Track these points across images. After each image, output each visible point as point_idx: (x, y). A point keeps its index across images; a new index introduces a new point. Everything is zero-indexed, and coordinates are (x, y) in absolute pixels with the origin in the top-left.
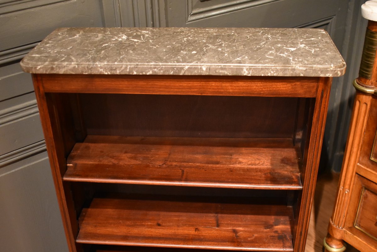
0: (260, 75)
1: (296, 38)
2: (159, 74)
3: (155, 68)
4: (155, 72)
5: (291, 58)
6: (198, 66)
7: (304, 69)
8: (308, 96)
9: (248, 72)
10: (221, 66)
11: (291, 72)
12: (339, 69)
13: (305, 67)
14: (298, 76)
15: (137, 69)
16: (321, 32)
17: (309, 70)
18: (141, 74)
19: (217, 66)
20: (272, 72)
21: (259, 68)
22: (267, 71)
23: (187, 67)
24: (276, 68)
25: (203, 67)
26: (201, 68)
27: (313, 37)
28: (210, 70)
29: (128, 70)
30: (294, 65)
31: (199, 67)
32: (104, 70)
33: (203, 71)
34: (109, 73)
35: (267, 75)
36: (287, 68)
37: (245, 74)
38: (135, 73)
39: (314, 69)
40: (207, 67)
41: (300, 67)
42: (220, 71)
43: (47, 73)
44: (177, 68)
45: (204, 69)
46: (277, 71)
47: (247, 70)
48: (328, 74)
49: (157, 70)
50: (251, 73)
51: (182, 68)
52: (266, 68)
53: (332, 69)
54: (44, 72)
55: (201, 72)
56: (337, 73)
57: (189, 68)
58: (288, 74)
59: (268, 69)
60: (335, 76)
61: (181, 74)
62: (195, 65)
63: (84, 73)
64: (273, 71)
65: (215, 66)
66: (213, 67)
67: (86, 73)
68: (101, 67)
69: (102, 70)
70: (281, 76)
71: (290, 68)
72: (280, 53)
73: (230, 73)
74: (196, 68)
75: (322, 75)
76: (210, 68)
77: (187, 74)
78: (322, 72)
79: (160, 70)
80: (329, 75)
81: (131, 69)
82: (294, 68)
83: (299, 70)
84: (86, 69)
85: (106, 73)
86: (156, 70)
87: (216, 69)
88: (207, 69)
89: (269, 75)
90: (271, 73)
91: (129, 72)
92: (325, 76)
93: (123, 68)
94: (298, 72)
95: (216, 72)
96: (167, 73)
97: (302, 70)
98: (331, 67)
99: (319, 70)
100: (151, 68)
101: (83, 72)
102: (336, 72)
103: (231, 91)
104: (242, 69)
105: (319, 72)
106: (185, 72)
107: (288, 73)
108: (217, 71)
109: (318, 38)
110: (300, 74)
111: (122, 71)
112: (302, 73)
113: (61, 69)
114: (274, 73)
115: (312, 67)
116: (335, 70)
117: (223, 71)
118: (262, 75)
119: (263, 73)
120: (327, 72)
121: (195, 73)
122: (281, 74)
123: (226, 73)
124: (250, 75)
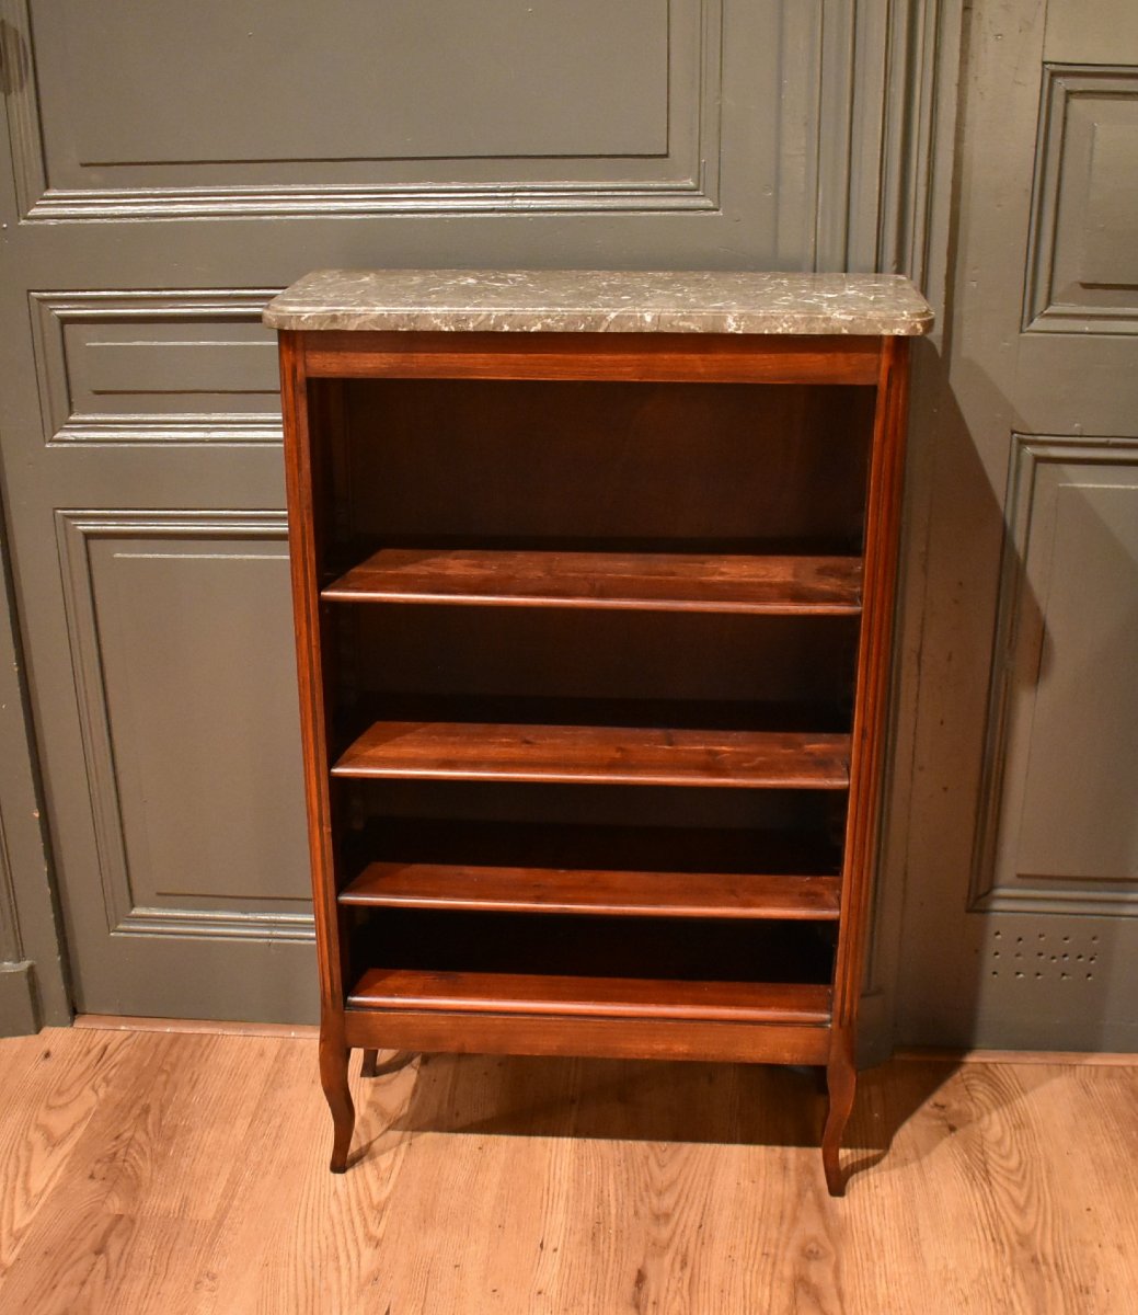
0: (760, 332)
1: (842, 284)
2: (555, 331)
3: (548, 317)
4: (548, 325)
5: (824, 305)
6: (635, 312)
7: (850, 318)
8: (860, 381)
9: (737, 325)
10: (682, 313)
11: (824, 325)
12: (918, 320)
13: (851, 314)
14: (837, 333)
15: (510, 319)
17: (860, 322)
18: (518, 330)
19: (674, 313)
20: (785, 325)
21: (759, 318)
22: (775, 323)
23: (613, 315)
24: (793, 319)
25: (646, 315)
26: (641, 317)
27: (876, 283)
28: (659, 320)
29: (492, 322)
30: (829, 312)
31: (639, 314)
32: (441, 322)
33: (645, 322)
34: (453, 329)
35: (774, 332)
36: (814, 316)
37: (730, 330)
38: (506, 328)
39: (868, 320)
40: (654, 315)
41: (840, 314)
42: (681, 324)
43: (322, 329)
44: (593, 319)
45: (648, 318)
46: (795, 322)
47: (734, 320)
48: (898, 329)
49: (552, 321)
50: (743, 328)
51: (604, 317)
52: (773, 318)
53: (905, 319)
54: (316, 328)
55: (642, 326)
56: (915, 327)
57: (617, 317)
58: (818, 329)
59: (776, 318)
60: (913, 334)
61: (601, 330)
62: (629, 312)
63: (400, 329)
64: (787, 323)
65: (669, 313)
66: (666, 314)
67: (405, 329)
68: (437, 316)
69: (438, 321)
70: (803, 333)
71: (820, 316)
72: (804, 300)
73: (700, 328)
74: (632, 317)
75: (885, 332)
76: (659, 317)
77: (612, 330)
78: (885, 325)
79: (558, 321)
80: (899, 333)
81: (500, 320)
82: (828, 316)
83: (838, 320)
84: (406, 318)
85: (446, 329)
86: (549, 320)
87: (673, 319)
88: (653, 319)
89: (780, 331)
90: (782, 327)
91: (495, 326)
92: (891, 334)
93: (481, 318)
94: (837, 325)
95: (672, 326)
96: (571, 329)
97: (844, 320)
98: (903, 316)
99: (879, 322)
100: (539, 317)
101: (398, 326)
102: (913, 324)
103: (702, 370)
104: (725, 319)
105: (879, 325)
106: (609, 326)
107: (817, 327)
108: (674, 323)
109: (889, 284)
110: (841, 329)
111: (480, 324)
112: (846, 328)
113: (352, 321)
114: (790, 327)
115: (865, 315)
116: (910, 322)
117: (686, 324)
118: (766, 332)
119: (768, 328)
120: (895, 324)
121: (630, 327)
122: (803, 330)
123: (692, 327)
124: (740, 332)
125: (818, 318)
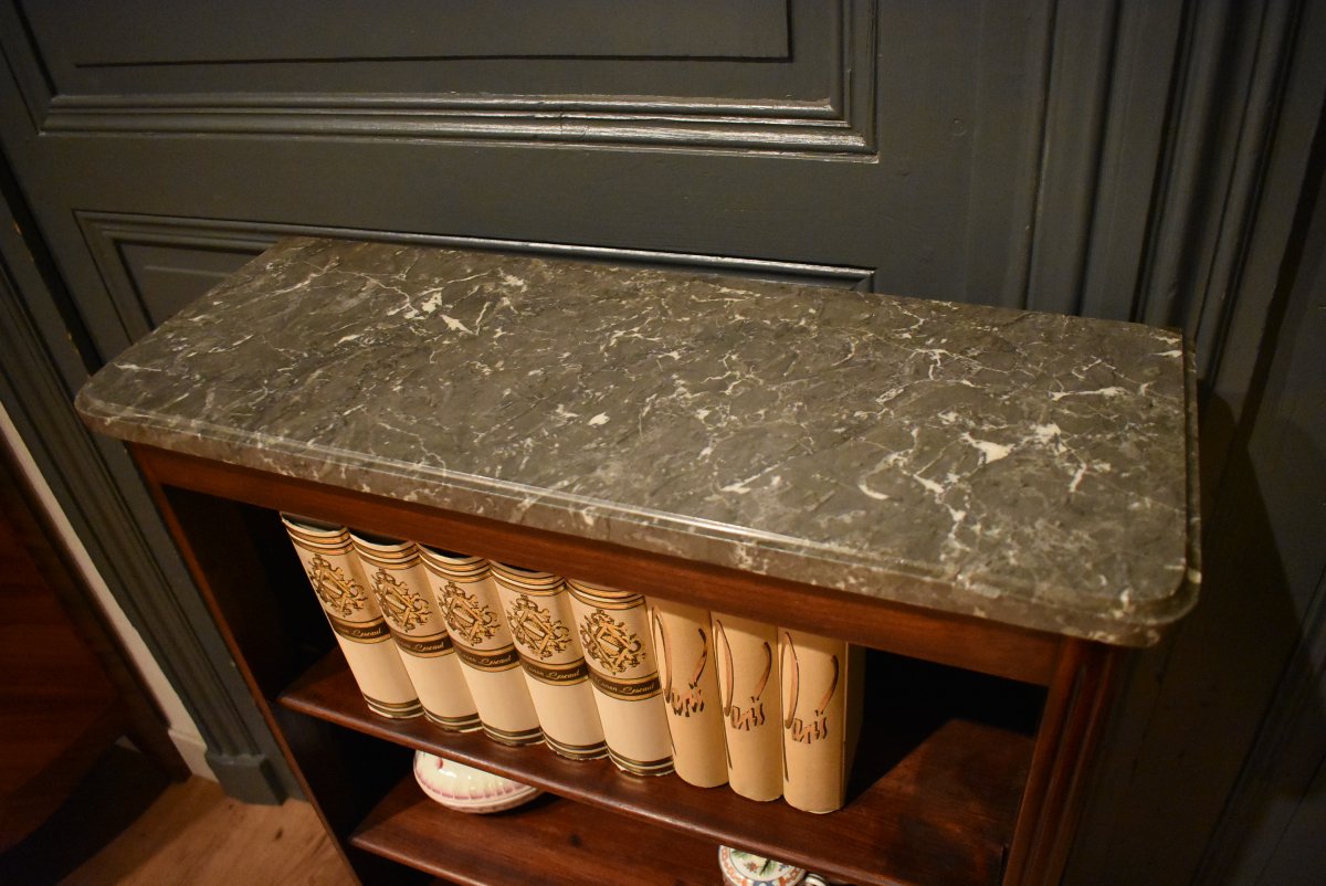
0: (802, 581)
1: (1040, 380)
2: (440, 506)
3: (424, 485)
4: (427, 497)
5: (958, 516)
6: (566, 503)
7: (995, 593)
9: (754, 560)
10: (650, 519)
11: (935, 596)
12: (1152, 621)
13: (996, 585)
14: (962, 612)
15: (369, 479)
16: (1164, 347)
17: (1013, 603)
18: (385, 495)
19: (636, 516)
20: (852, 580)
21: (797, 558)
22: (830, 573)
23: (528, 502)
24: (869, 571)
25: (583, 512)
26: (576, 513)
27: (1115, 382)
28: (609, 526)
29: (344, 476)
30: (950, 569)
31: (571, 510)
32: (275, 463)
33: (586, 525)
35: (831, 586)
36: (913, 576)
37: (742, 567)
38: (367, 489)
39: (1034, 600)
40: (597, 515)
41: (973, 580)
42: (649, 539)
44: (497, 500)
45: (589, 521)
46: (873, 578)
47: (748, 554)
48: (1099, 631)
49: (432, 492)
50: (765, 567)
51: (511, 505)
52: (825, 563)
53: (1118, 614)
55: (579, 528)
56: (1140, 636)
57: (534, 506)
58: (923, 598)
59: (834, 566)
60: (1132, 643)
61: (513, 521)
62: (556, 501)
64: (856, 577)
65: (628, 515)
66: (621, 519)
67: (232, 462)
68: (266, 453)
69: (270, 461)
70: (890, 599)
71: (928, 579)
72: (926, 475)
73: (684, 552)
74: (560, 511)
76: (608, 521)
77: (530, 523)
78: (1070, 619)
79: (440, 495)
80: (1102, 637)
81: (353, 476)
82: (944, 580)
83: (969, 593)
84: (227, 450)
85: (285, 473)
86: (427, 491)
87: (633, 529)
88: (598, 520)
89: (841, 586)
90: (846, 581)
91: (349, 481)
92: (1083, 636)
93: (326, 468)
94: (962, 600)
95: (633, 539)
96: (465, 510)
97: (980, 597)
98: (1118, 605)
99: (1058, 612)
102: (1137, 630)
104: (731, 547)
105: (1059, 619)
106: (523, 518)
107: (920, 595)
108: (637, 536)
109: (1135, 389)
110: (972, 606)
111: (327, 475)
112: (982, 609)
114: (862, 585)
115: (1029, 593)
116: (1133, 626)
117: (660, 542)
118: (814, 583)
119: (816, 578)
120: (1100, 624)
121: (559, 525)
122: (889, 594)
123: (670, 549)
124: (763, 573)
125: (923, 583)
